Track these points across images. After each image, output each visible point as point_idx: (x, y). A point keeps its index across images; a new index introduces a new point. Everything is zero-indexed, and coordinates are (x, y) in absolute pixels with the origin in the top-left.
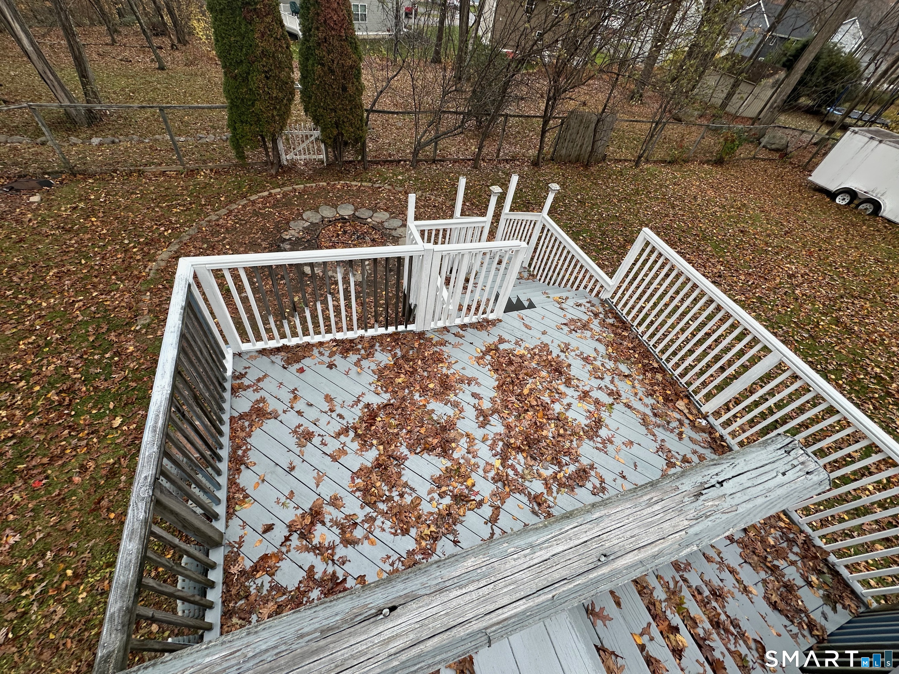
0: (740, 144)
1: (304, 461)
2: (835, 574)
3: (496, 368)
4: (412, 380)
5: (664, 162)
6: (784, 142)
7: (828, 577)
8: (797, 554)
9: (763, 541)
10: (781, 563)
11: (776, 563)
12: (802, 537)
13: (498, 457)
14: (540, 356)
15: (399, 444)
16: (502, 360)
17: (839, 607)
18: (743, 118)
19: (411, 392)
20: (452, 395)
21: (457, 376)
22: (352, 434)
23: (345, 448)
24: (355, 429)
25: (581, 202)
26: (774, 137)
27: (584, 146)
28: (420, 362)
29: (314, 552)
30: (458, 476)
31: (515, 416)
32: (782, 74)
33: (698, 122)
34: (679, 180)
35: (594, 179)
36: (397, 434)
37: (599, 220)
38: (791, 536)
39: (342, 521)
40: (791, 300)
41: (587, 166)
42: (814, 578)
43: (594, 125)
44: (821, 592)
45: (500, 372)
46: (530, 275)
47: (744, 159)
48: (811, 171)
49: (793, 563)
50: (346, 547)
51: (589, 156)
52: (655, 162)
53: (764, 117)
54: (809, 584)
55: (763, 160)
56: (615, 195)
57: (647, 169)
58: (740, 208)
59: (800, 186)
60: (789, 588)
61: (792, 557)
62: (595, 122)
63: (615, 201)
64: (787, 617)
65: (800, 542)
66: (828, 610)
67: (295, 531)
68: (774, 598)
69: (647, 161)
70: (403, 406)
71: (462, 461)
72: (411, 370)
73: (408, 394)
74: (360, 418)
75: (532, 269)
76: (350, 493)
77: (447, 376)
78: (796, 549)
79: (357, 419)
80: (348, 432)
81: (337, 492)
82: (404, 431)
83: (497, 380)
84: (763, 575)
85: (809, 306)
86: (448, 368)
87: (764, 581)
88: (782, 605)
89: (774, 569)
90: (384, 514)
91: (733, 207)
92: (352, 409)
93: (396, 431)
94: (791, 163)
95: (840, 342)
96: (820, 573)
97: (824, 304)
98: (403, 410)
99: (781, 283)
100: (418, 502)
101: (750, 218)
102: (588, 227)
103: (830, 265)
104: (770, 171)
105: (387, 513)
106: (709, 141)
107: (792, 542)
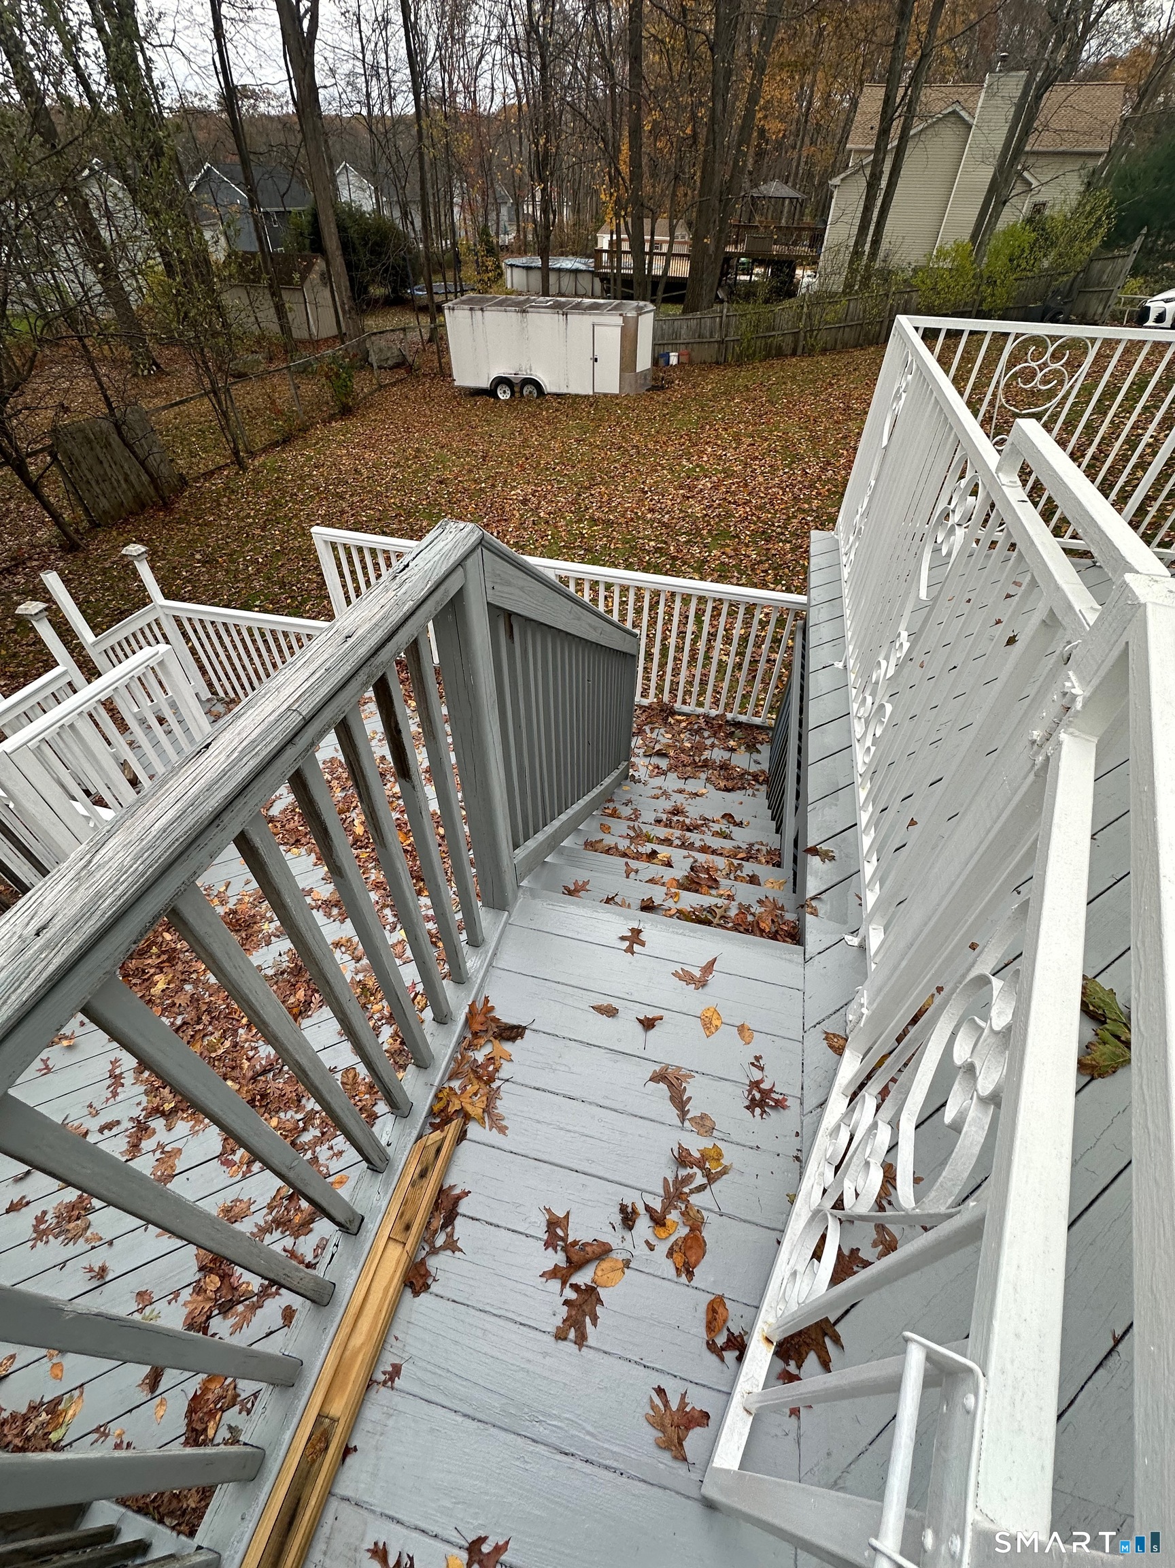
0: (350, 377)
1: (111, 1243)
2: (738, 725)
3: (292, 841)
4: (180, 967)
5: (277, 444)
6: (396, 353)
7: (738, 733)
8: (709, 737)
9: (683, 751)
10: (706, 754)
11: (703, 758)
12: (702, 720)
13: (399, 927)
14: (338, 778)
15: (251, 1054)
16: (292, 825)
17: (758, 746)
18: (326, 340)
19: (196, 983)
20: (266, 926)
21: (247, 899)
22: (158, 1124)
23: (167, 1149)
24: (157, 1111)
25: (208, 561)
26: (381, 350)
27: (133, 478)
28: (168, 936)
29: (269, 1296)
30: (372, 995)
31: (374, 867)
32: (320, 265)
33: (273, 367)
34: (318, 459)
35: (197, 519)
36: (235, 1045)
37: (258, 571)
38: (696, 727)
39: (270, 1218)
40: (543, 526)
41: (167, 506)
42: (732, 743)
43: (115, 436)
44: (743, 747)
45: (303, 840)
46: (228, 703)
47: (371, 394)
48: (451, 375)
49: (713, 746)
50: (311, 1230)
51: (156, 488)
52: (264, 450)
53: (348, 328)
54: (732, 750)
55: (393, 384)
56: (250, 525)
57: (263, 465)
58: (416, 457)
59: (455, 397)
60: (724, 766)
61: (708, 742)
62: (112, 430)
63: (258, 532)
64: (739, 789)
65: (703, 725)
66: (755, 756)
67: (209, 1317)
68: (722, 785)
69: (253, 455)
70: (204, 1008)
71: (360, 977)
72: (164, 957)
73: (196, 988)
74: (146, 1093)
75: (222, 694)
76: (244, 1177)
77: (234, 912)
78: (706, 734)
79: (144, 1099)
80: (147, 1129)
81: (221, 1203)
82: (241, 1031)
83: (310, 852)
84: (703, 776)
85: (563, 523)
86: (223, 902)
87: (708, 779)
88: (730, 784)
89: (706, 764)
90: (319, 1141)
91: (408, 459)
92: (118, 1098)
93: (227, 1044)
94: (425, 375)
95: (611, 539)
96: (731, 735)
97: (572, 512)
98: (209, 1012)
99: (522, 516)
100: (350, 1076)
101: (435, 461)
102: (252, 589)
103: (547, 469)
104: (412, 395)
105: (323, 1134)
106: (309, 389)
107: (699, 731)
